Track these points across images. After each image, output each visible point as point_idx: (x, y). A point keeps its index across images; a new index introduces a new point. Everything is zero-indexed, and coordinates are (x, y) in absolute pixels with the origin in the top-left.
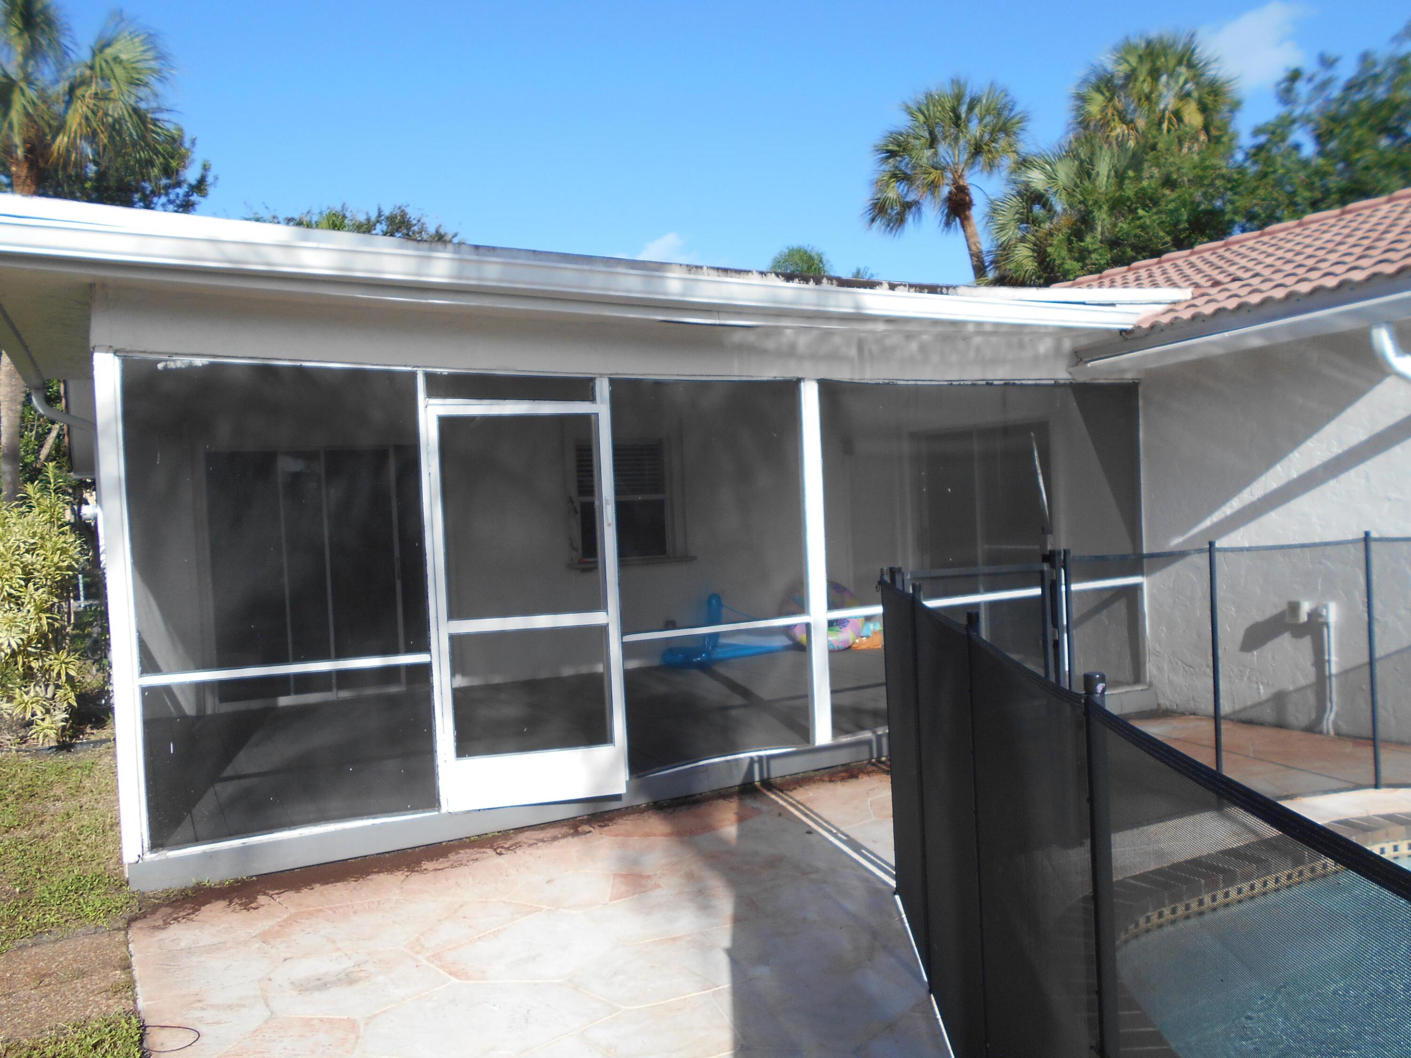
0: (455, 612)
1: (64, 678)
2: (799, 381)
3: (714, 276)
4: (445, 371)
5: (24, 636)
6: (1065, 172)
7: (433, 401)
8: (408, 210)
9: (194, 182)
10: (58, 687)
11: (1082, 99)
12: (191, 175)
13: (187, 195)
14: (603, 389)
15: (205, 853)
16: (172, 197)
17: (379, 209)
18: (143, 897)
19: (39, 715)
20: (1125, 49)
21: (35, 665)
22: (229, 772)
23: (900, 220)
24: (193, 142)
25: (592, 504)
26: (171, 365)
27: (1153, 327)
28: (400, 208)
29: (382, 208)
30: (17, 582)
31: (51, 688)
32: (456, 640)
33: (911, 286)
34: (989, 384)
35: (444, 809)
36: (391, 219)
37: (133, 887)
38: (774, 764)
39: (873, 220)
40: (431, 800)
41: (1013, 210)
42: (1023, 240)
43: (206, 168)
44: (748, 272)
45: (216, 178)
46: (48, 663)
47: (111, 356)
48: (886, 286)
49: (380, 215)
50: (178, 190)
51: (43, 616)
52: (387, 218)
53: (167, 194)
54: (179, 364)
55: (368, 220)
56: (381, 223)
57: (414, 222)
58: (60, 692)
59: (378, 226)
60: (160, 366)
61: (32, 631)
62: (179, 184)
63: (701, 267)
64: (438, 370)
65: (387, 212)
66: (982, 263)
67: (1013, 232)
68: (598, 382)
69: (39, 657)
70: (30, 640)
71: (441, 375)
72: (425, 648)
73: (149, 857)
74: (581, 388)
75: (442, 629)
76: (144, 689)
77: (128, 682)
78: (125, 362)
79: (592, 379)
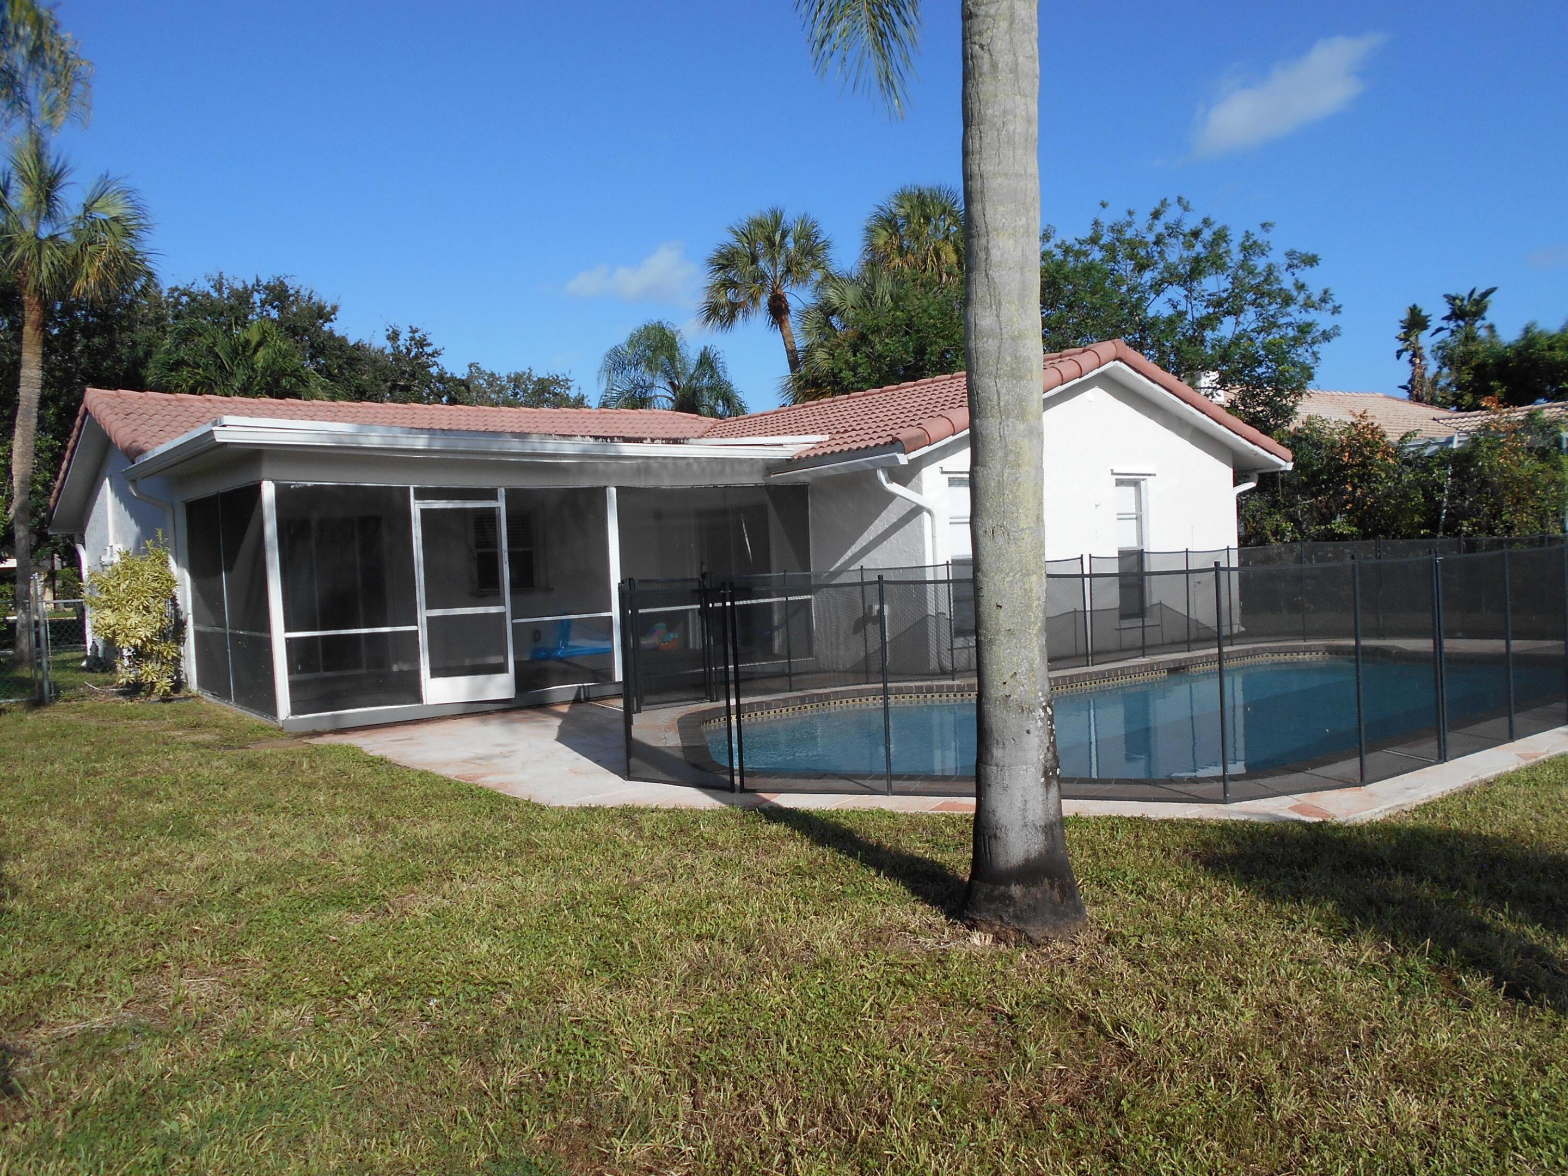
0: (429, 607)
2: (605, 487)
3: (557, 437)
6: (852, 295)
7: (418, 501)
8: (287, 282)
11: (870, 230)
14: (502, 492)
15: (316, 717)
18: (290, 735)
19: (155, 680)
20: (903, 197)
21: (156, 648)
23: (732, 316)
25: (496, 553)
26: (297, 486)
27: (799, 458)
28: (278, 278)
29: (261, 278)
32: (429, 619)
33: (663, 439)
34: (715, 487)
35: (426, 703)
36: (269, 289)
37: (285, 731)
38: (591, 690)
39: (708, 319)
40: (418, 698)
41: (815, 320)
42: (822, 346)
46: (161, 648)
47: (270, 482)
48: (649, 440)
49: (257, 284)
52: (266, 288)
54: (300, 486)
55: (245, 288)
56: (259, 292)
59: (256, 294)
60: (292, 487)
61: (157, 628)
64: (419, 486)
65: (264, 282)
66: (797, 358)
67: (814, 339)
68: (499, 491)
69: (157, 644)
70: (156, 633)
71: (422, 489)
72: (414, 623)
73: (291, 717)
74: (491, 494)
75: (423, 614)
76: (287, 639)
77: (279, 635)
78: (276, 485)
79: (496, 489)
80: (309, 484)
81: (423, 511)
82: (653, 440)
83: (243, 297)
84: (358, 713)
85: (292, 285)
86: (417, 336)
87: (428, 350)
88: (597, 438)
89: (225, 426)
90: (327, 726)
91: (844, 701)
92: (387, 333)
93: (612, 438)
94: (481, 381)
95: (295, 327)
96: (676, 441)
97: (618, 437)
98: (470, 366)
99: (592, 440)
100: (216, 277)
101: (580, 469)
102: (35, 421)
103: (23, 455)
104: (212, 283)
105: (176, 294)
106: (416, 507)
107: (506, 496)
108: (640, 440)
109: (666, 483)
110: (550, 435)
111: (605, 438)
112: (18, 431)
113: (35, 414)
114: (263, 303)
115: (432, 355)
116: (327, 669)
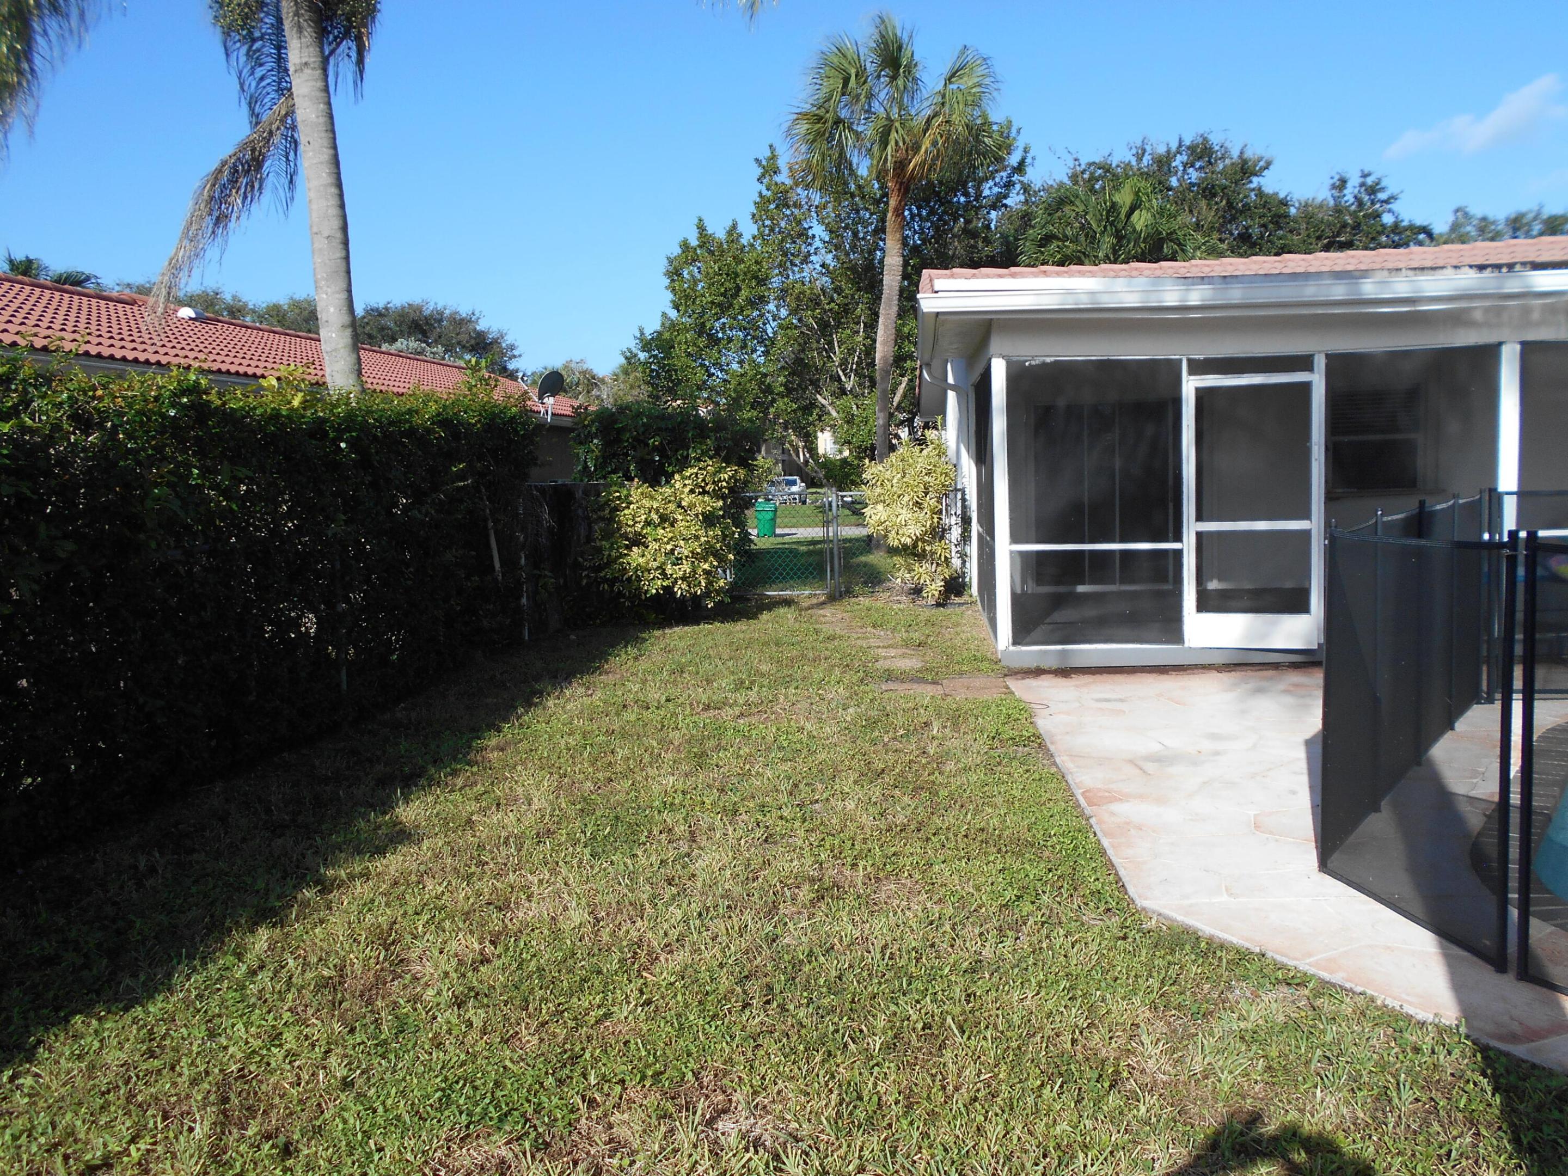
0: (1201, 516)
1: (943, 559)
2: (1500, 344)
3: (1410, 273)
4: (1202, 357)
5: (924, 529)
7: (1192, 377)
9: (1015, 165)
10: (938, 564)
12: (1014, 160)
13: (1009, 176)
14: (1320, 363)
15: (1041, 651)
16: (997, 180)
17: (1180, 139)
18: (1009, 669)
19: (928, 583)
21: (928, 548)
22: (1048, 620)
24: (1018, 131)
26: (1033, 363)
28: (1202, 136)
29: (1184, 138)
30: (921, 494)
31: (934, 565)
32: (1200, 535)
35: (1187, 644)
36: (1192, 149)
37: (1003, 663)
40: (1178, 637)
43: (1026, 150)
44: (1442, 268)
45: (1033, 158)
46: (934, 548)
47: (1001, 360)
49: (1180, 146)
50: (1002, 174)
51: (935, 516)
52: (1188, 148)
53: (994, 178)
54: (1037, 362)
55: (1168, 152)
56: (1181, 154)
57: (1217, 148)
58: (939, 569)
59: (1179, 157)
60: (1027, 364)
61: (928, 526)
62: (1004, 169)
63: (1400, 269)
64: (1197, 357)
65: (1187, 142)
68: (1316, 358)
69: (930, 543)
70: (926, 532)
71: (1199, 360)
72: (1179, 539)
73: (1012, 648)
74: (1304, 363)
75: (1191, 528)
76: (1011, 552)
77: (1004, 548)
78: (1008, 363)
79: (1312, 356)
80: (1048, 360)
81: (1197, 390)
83: (1163, 163)
84: (1096, 650)
85: (1215, 140)
86: (1369, 181)
87: (1382, 196)
88: (1481, 268)
89: (936, 292)
90: (1053, 663)
92: (1332, 181)
93: (1511, 266)
94: (1469, 228)
95: (1213, 186)
97: (1524, 264)
98: (1457, 211)
99: (1473, 274)
100: (1139, 144)
101: (1455, 319)
102: (895, 309)
103: (884, 343)
104: (1134, 151)
105: (1092, 168)
106: (1190, 385)
107: (1327, 366)
110: (1399, 270)
111: (1498, 267)
112: (881, 320)
113: (896, 302)
114: (1185, 165)
115: (1387, 202)
116: (1122, 582)
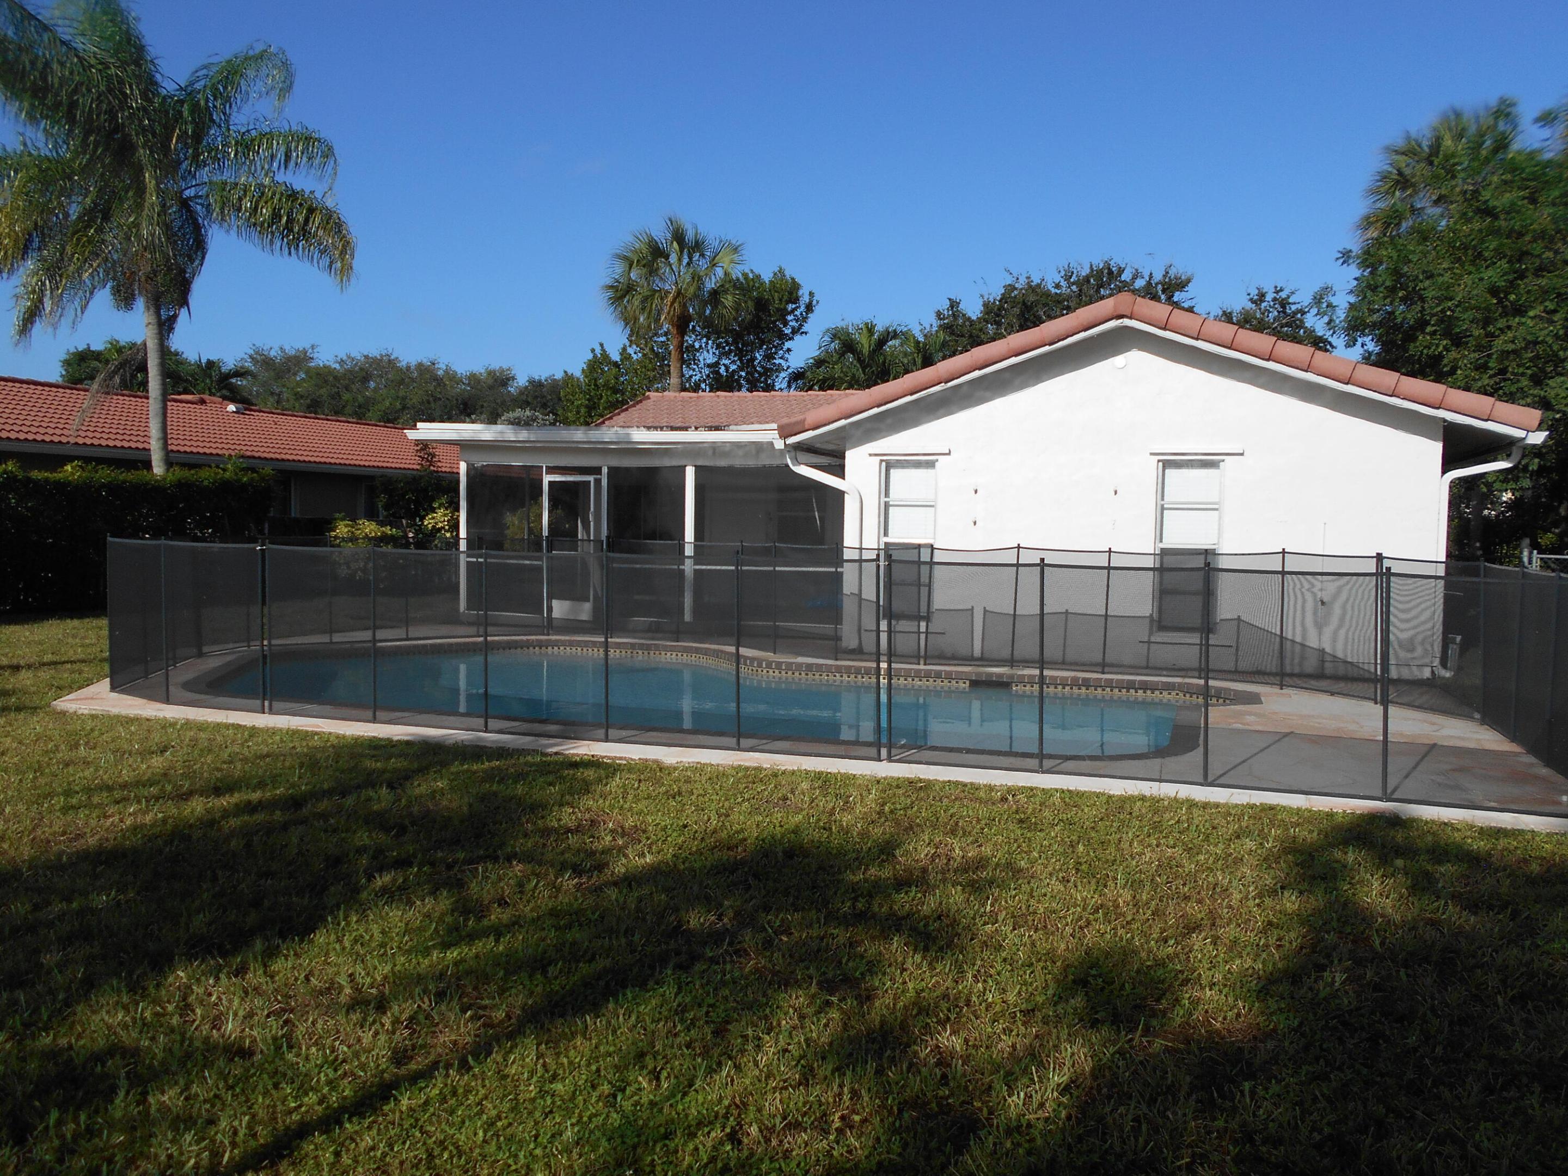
2: (684, 466)
7: (548, 476)
14: (605, 470)
47: (464, 463)
54: (480, 465)
60: (476, 465)
68: (603, 468)
71: (551, 467)
73: (467, 610)
76: (467, 562)
78: (467, 464)
80: (484, 464)
81: (550, 482)
82: (696, 428)
91: (669, 654)
96: (717, 428)
106: (547, 479)
107: (611, 472)
108: (685, 429)
109: (738, 462)
